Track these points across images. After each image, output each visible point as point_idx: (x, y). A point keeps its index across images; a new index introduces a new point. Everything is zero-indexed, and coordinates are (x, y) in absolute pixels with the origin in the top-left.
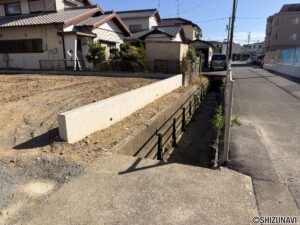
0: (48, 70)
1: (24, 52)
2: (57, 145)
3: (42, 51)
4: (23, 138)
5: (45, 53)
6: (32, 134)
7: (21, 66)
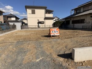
0: (85, 29)
1: (79, 23)
2: (70, 60)
3: (84, 23)
4: (62, 53)
5: (85, 24)
6: (65, 52)
7: (77, 28)
